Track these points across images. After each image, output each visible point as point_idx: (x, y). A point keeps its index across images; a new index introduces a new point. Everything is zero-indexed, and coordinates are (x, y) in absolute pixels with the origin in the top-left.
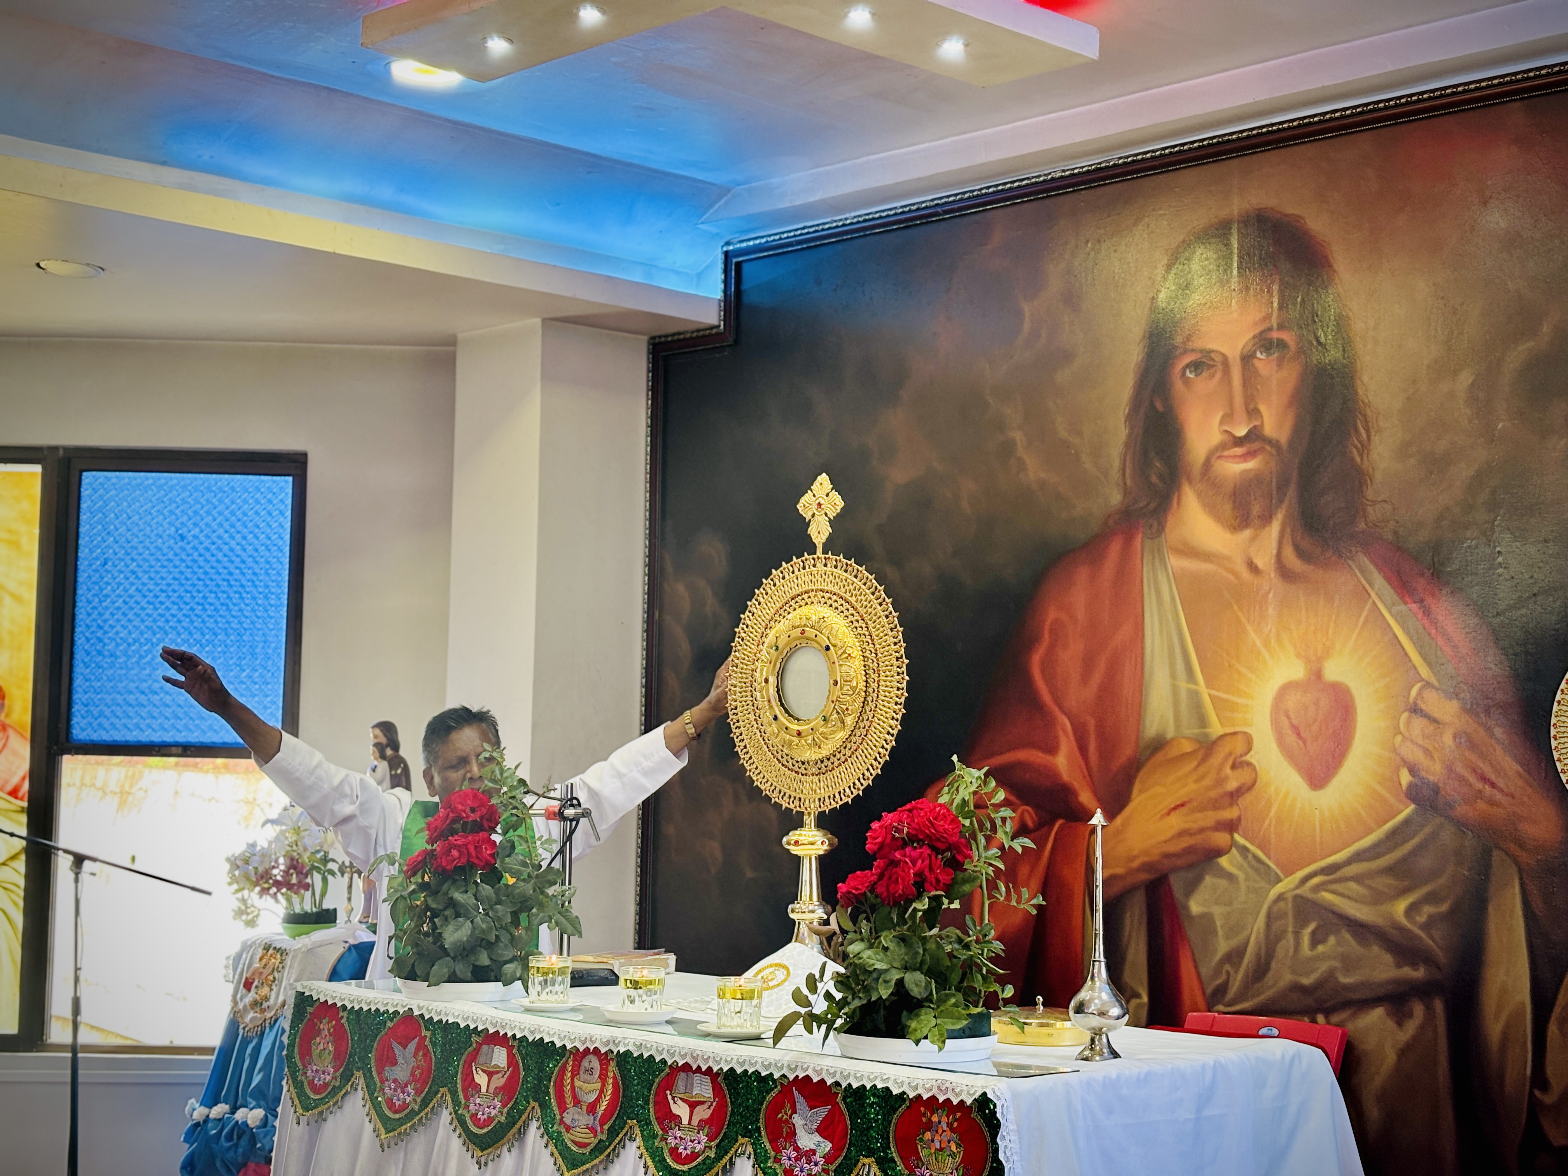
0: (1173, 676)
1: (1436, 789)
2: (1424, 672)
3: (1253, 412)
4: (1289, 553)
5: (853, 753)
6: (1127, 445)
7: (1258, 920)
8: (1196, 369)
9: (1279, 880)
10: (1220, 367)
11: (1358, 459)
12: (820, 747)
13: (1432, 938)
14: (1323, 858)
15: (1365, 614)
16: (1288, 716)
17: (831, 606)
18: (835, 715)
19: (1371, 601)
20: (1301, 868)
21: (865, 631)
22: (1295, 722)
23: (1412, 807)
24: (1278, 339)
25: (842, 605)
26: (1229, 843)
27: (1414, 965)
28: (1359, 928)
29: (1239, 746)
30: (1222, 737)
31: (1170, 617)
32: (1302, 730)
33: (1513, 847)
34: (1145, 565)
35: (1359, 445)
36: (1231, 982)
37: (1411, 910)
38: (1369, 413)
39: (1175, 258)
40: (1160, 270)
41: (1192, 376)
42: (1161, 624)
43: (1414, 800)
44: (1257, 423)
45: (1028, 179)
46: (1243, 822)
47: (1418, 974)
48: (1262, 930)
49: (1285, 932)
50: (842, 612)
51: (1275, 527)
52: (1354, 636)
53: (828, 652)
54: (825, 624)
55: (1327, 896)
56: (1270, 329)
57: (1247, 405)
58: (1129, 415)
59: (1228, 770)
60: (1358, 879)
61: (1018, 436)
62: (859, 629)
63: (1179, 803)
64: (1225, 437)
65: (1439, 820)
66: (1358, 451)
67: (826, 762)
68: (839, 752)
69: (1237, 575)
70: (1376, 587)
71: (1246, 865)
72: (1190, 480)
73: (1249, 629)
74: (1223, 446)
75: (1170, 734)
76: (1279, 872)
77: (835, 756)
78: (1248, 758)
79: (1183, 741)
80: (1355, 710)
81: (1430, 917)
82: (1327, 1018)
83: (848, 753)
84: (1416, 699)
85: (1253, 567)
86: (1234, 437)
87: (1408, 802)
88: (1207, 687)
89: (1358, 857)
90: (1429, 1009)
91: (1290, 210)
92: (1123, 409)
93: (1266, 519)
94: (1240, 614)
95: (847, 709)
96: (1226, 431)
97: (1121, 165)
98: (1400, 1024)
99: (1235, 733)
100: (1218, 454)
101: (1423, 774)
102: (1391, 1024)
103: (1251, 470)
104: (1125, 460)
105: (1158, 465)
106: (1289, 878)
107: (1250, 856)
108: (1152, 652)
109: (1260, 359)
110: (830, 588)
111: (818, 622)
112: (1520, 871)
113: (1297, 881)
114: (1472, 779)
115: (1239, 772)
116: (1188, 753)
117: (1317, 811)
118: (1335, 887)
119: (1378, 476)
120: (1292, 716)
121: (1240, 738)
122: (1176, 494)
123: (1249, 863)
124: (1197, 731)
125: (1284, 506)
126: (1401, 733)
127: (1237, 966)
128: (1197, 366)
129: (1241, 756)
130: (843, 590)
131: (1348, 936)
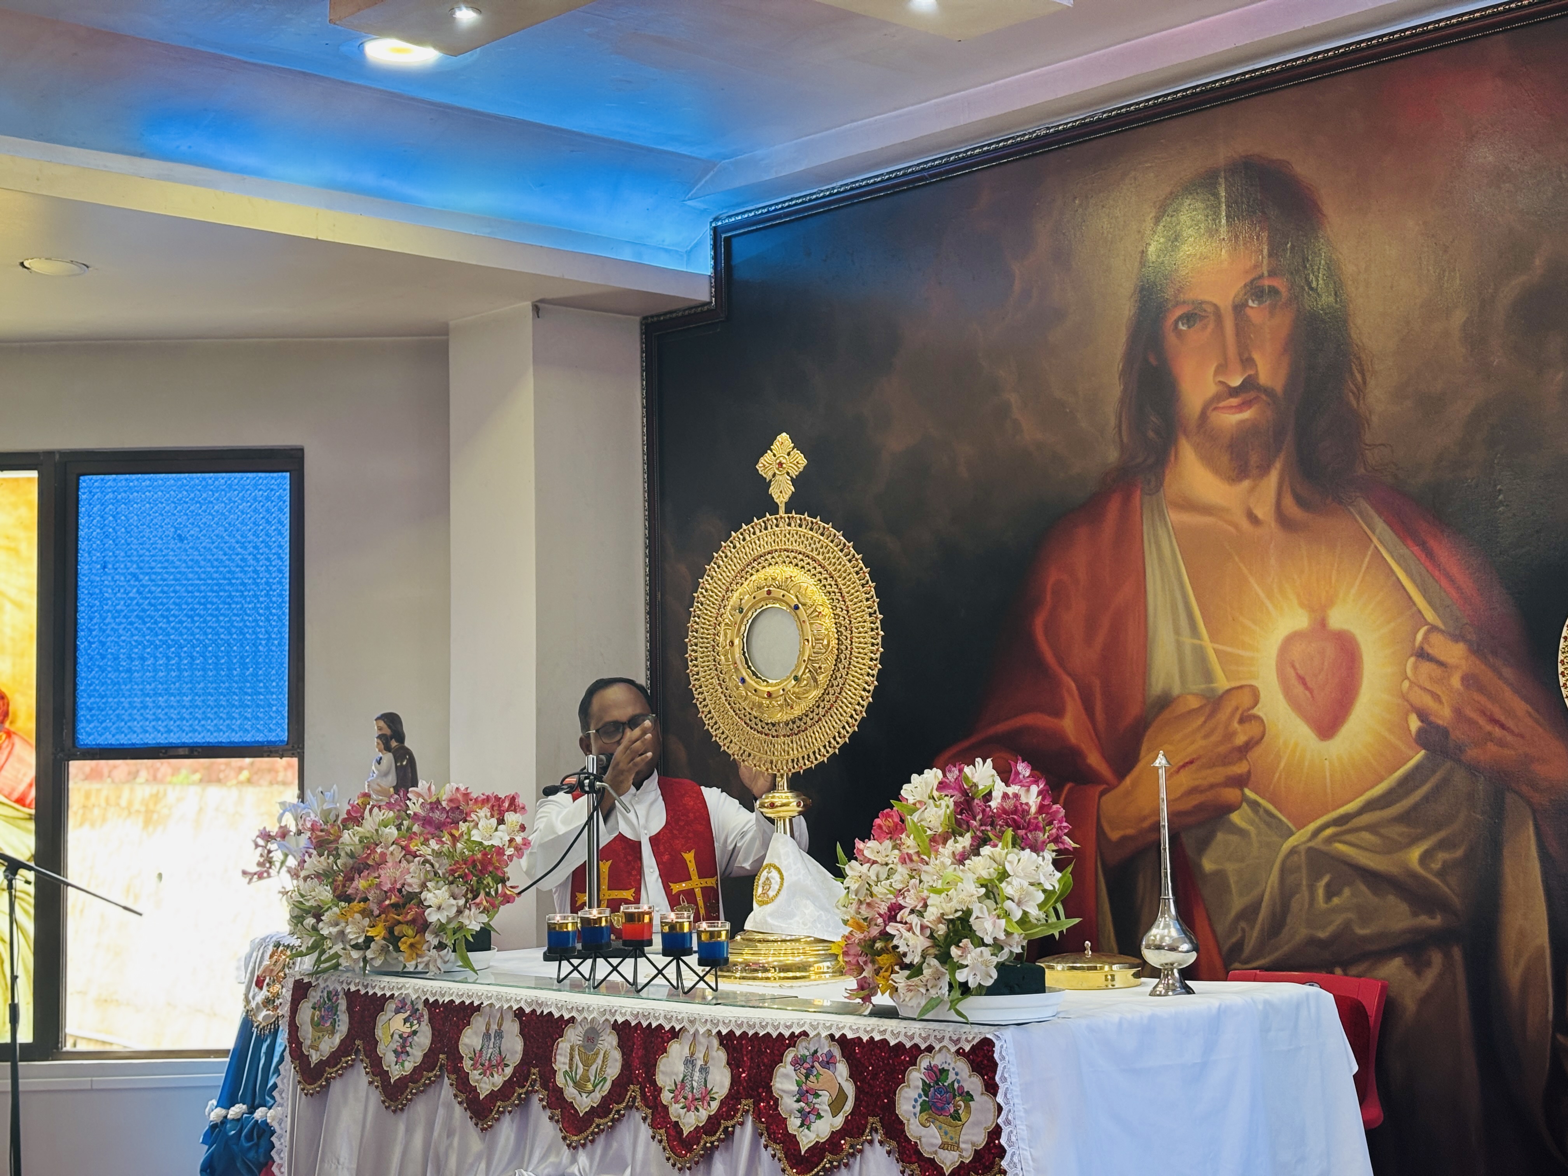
0: (1177, 632)
1: (1444, 733)
2: (1430, 615)
3: (1247, 362)
4: (1289, 502)
5: (827, 712)
6: (1122, 401)
7: (1272, 876)
8: (1188, 320)
9: (1292, 834)
10: (1212, 317)
11: (1354, 403)
12: (792, 708)
13: (1448, 885)
14: (1334, 809)
15: (1367, 560)
16: (1293, 666)
17: (797, 565)
18: (808, 675)
19: (1372, 546)
20: (1314, 820)
21: (834, 588)
22: (1301, 672)
23: (1423, 752)
24: (1269, 286)
25: (808, 564)
26: (1240, 798)
27: (1431, 914)
28: (1372, 878)
29: (1245, 699)
30: (1229, 691)
31: (1172, 572)
32: (1308, 679)
33: (1524, 789)
34: (1144, 521)
35: (1355, 389)
36: (1246, 941)
37: (1425, 858)
38: (1363, 356)
39: (1163, 209)
40: (1149, 223)
41: (1184, 328)
42: (1163, 580)
43: (1424, 746)
44: (1252, 372)
45: (1012, 138)
46: (1253, 778)
47: (1436, 921)
48: (1276, 885)
49: (1299, 885)
50: (809, 570)
51: (1274, 477)
52: (1357, 582)
53: (797, 611)
54: (792, 584)
55: (1340, 847)
56: (1261, 277)
57: (1240, 354)
58: (1123, 370)
59: (1235, 725)
60: (1371, 828)
61: (1013, 398)
62: (828, 587)
63: (1187, 760)
64: (1220, 388)
65: (1449, 764)
66: (1353, 393)
67: (798, 723)
68: (812, 712)
69: (1236, 526)
70: (1377, 531)
71: (1257, 820)
72: (1185, 433)
73: (1252, 580)
74: (1217, 398)
75: (1176, 690)
76: (1290, 825)
77: (807, 716)
78: (1255, 711)
79: (1189, 697)
80: (1361, 657)
81: (1445, 863)
82: (1344, 970)
83: (822, 712)
84: (1422, 643)
85: (1253, 519)
86: (1229, 387)
87: (1418, 748)
88: (1211, 642)
89: (1370, 806)
90: (1447, 956)
91: (1277, 155)
92: (1117, 365)
93: (1264, 469)
94: (1241, 565)
95: (820, 668)
96: (1220, 382)
97: (1105, 119)
98: (1419, 973)
99: (1241, 687)
100: (1214, 405)
101: (1432, 718)
102: (1409, 974)
103: (1247, 420)
104: (1121, 416)
105: (1154, 419)
106: (1302, 831)
107: (1261, 811)
108: (1155, 609)
109: (1252, 307)
110: (795, 547)
111: (786, 582)
112: (1534, 812)
113: (1309, 834)
114: (1482, 721)
115: (1247, 726)
116: (1194, 710)
117: (1327, 762)
118: (1348, 837)
119: (1375, 419)
120: (1297, 666)
121: (1246, 690)
122: (1173, 448)
123: (1260, 818)
124: (1203, 686)
125: (1282, 455)
126: (1407, 678)
127: (1252, 922)
128: (1189, 318)
129: (1249, 709)
130: (810, 549)
131: (1363, 888)
